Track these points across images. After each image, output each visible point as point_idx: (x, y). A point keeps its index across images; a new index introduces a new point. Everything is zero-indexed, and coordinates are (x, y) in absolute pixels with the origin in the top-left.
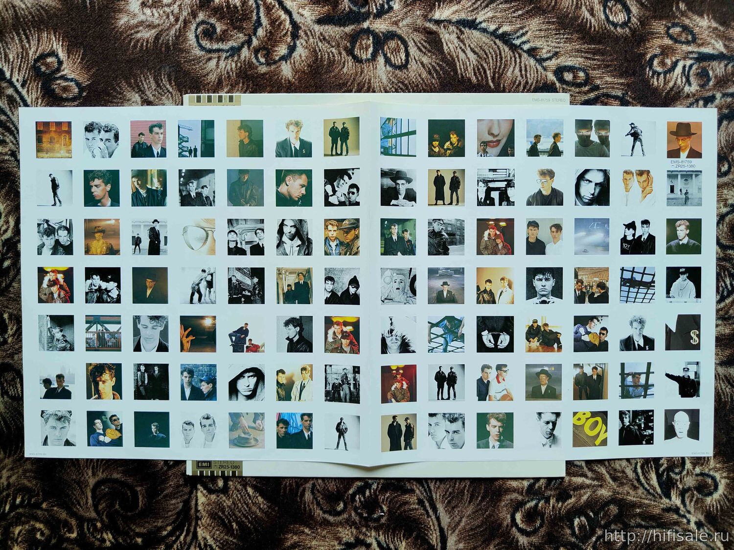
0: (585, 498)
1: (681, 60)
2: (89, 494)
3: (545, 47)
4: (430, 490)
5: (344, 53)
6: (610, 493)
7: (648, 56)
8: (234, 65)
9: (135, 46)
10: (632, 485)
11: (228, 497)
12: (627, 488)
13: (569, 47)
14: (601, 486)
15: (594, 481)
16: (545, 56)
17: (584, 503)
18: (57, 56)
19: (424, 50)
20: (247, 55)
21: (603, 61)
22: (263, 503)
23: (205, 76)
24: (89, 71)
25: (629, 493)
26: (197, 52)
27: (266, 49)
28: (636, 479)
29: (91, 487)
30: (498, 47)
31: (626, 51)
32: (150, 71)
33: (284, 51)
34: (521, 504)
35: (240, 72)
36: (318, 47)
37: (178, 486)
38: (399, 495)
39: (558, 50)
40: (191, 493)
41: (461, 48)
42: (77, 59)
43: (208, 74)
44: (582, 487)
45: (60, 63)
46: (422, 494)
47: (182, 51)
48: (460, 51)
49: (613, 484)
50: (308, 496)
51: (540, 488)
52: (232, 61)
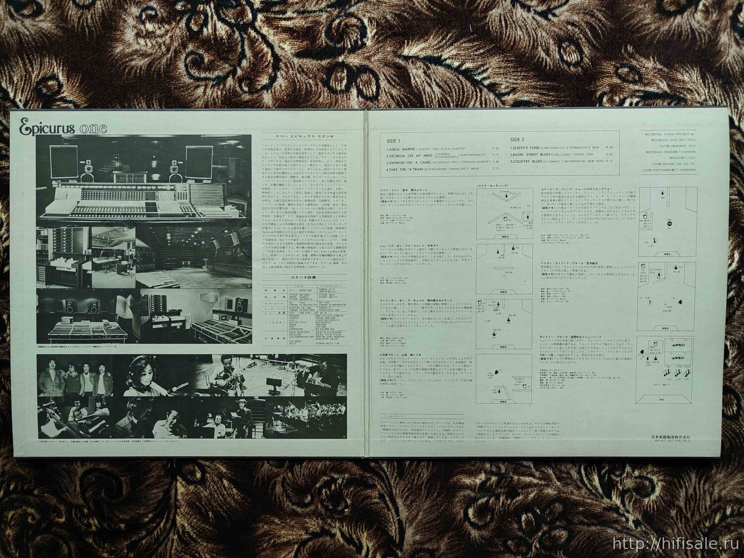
0: (532, 495)
1: (628, 97)
2: (78, 483)
3: (504, 83)
4: (390, 486)
5: (320, 84)
6: (555, 492)
7: (599, 93)
8: (219, 93)
9: (129, 72)
10: (576, 485)
11: (205, 488)
12: (571, 488)
13: (525, 83)
14: (547, 485)
15: (541, 481)
16: (503, 91)
17: (531, 500)
18: (57, 80)
19: (393, 83)
20: (232, 84)
21: (557, 96)
22: (237, 494)
23: (192, 102)
24: (86, 94)
25: (573, 492)
26: (186, 80)
27: (250, 78)
28: (580, 480)
29: (80, 475)
30: (461, 82)
31: (578, 89)
32: (143, 96)
33: (265, 81)
34: (474, 500)
35: (225, 99)
36: (297, 78)
37: (160, 477)
38: (362, 490)
39: (515, 86)
40: (171, 483)
41: (427, 82)
42: (76, 83)
43: (195, 100)
44: (530, 485)
45: (60, 86)
46: (383, 489)
47: (172, 78)
48: (426, 84)
49: (559, 484)
50: (279, 489)
51: (491, 486)
52: (218, 89)
